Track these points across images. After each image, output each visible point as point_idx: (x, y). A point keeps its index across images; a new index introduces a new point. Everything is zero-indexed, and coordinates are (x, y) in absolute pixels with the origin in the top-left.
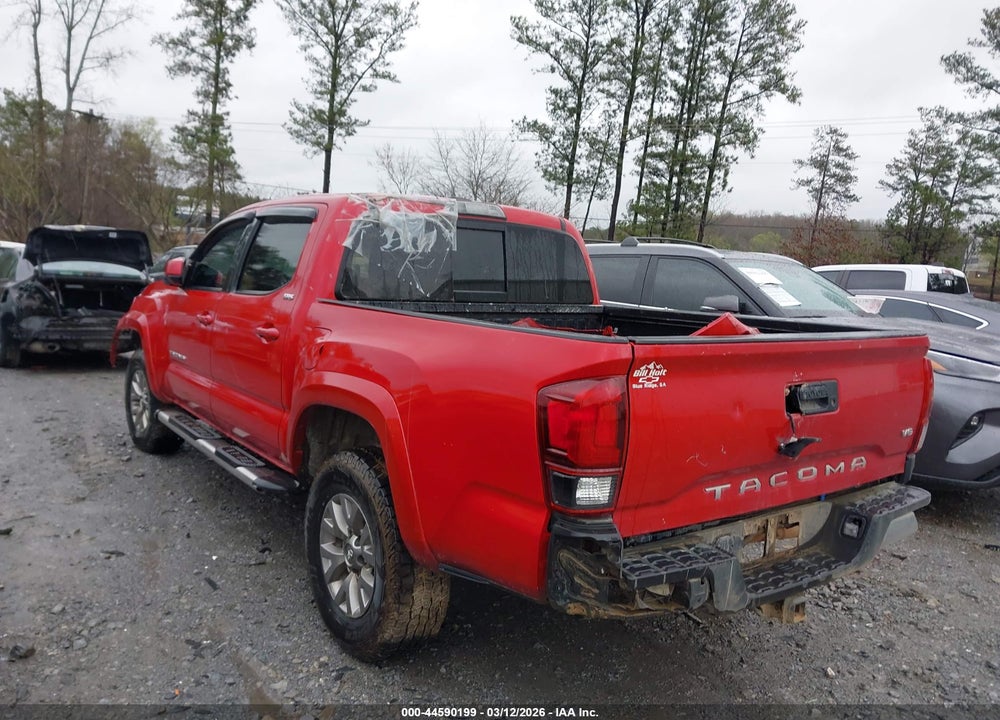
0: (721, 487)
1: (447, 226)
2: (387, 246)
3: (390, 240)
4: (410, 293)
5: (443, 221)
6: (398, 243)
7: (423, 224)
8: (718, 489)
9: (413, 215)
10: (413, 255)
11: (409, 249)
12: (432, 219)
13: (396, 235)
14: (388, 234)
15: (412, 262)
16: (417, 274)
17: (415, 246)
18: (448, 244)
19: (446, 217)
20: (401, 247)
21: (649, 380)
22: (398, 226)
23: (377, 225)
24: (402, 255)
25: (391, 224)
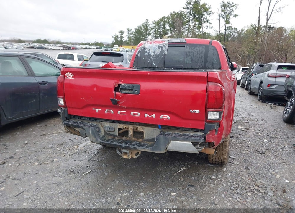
0: (98, 109)
1: (165, 47)
2: (146, 54)
3: (147, 52)
4: (151, 66)
5: (164, 45)
6: (150, 52)
7: (157, 47)
8: (97, 110)
9: (155, 45)
10: (153, 55)
11: (152, 54)
12: (161, 45)
13: (149, 50)
14: (147, 50)
15: (153, 58)
16: (154, 60)
17: (154, 53)
18: (164, 52)
19: (165, 44)
20: (150, 53)
21: (70, 77)
22: (150, 48)
23: (144, 48)
24: (150, 55)
25: (148, 47)
